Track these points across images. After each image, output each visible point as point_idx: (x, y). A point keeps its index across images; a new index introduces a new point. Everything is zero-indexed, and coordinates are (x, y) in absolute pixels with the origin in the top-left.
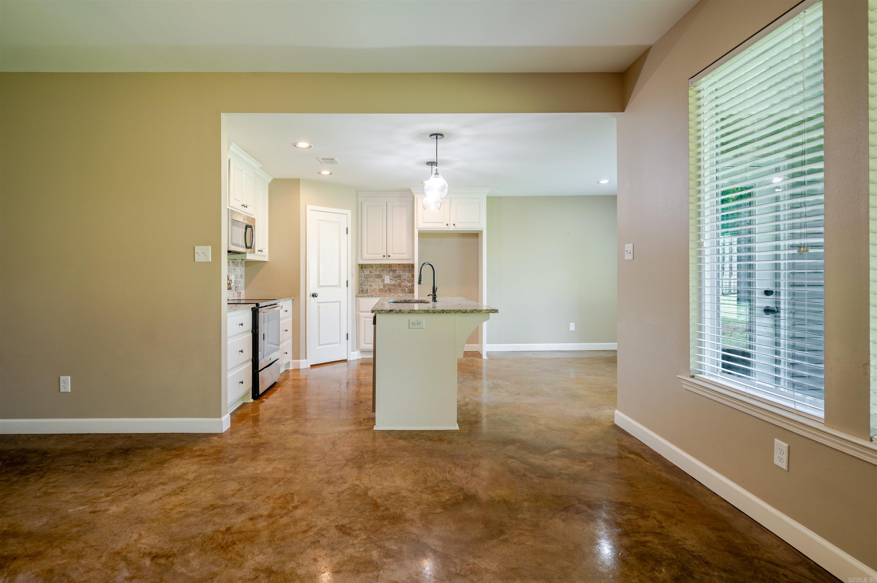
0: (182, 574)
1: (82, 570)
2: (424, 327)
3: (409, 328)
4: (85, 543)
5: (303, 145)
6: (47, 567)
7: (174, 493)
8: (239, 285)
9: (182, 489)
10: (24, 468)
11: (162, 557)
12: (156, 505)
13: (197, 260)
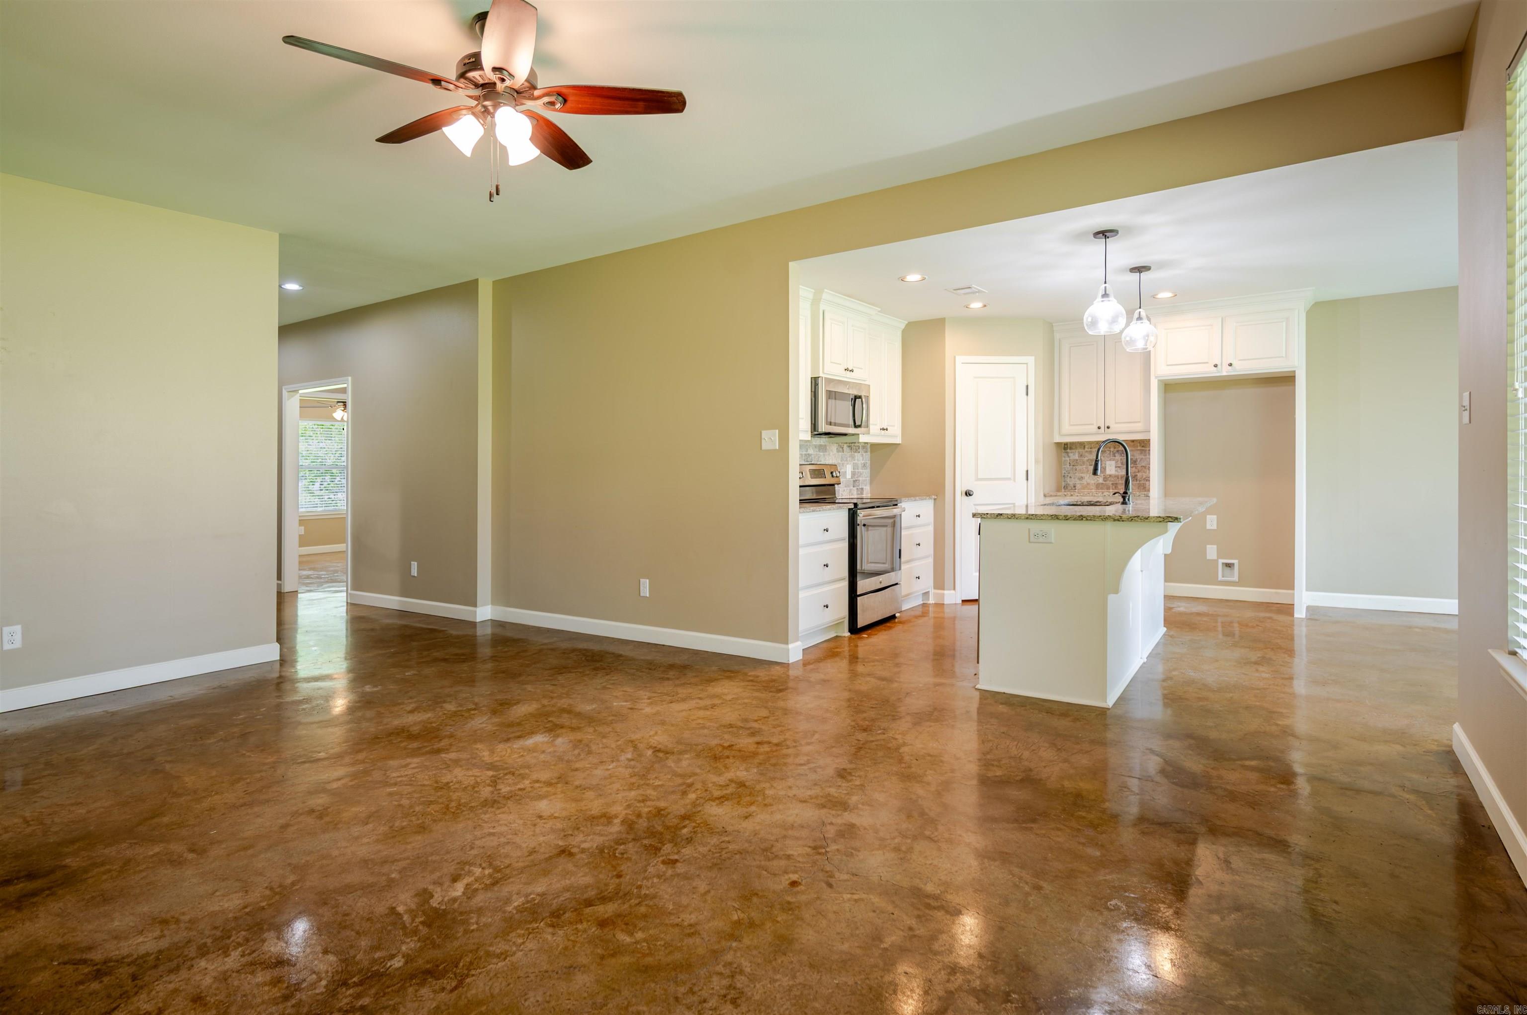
0: (670, 767)
1: (601, 746)
2: (1053, 541)
3: (1030, 542)
4: (613, 729)
5: (913, 277)
6: (579, 738)
7: (706, 708)
8: (861, 479)
9: (713, 706)
10: (598, 665)
11: (663, 752)
12: (684, 714)
13: (764, 447)
